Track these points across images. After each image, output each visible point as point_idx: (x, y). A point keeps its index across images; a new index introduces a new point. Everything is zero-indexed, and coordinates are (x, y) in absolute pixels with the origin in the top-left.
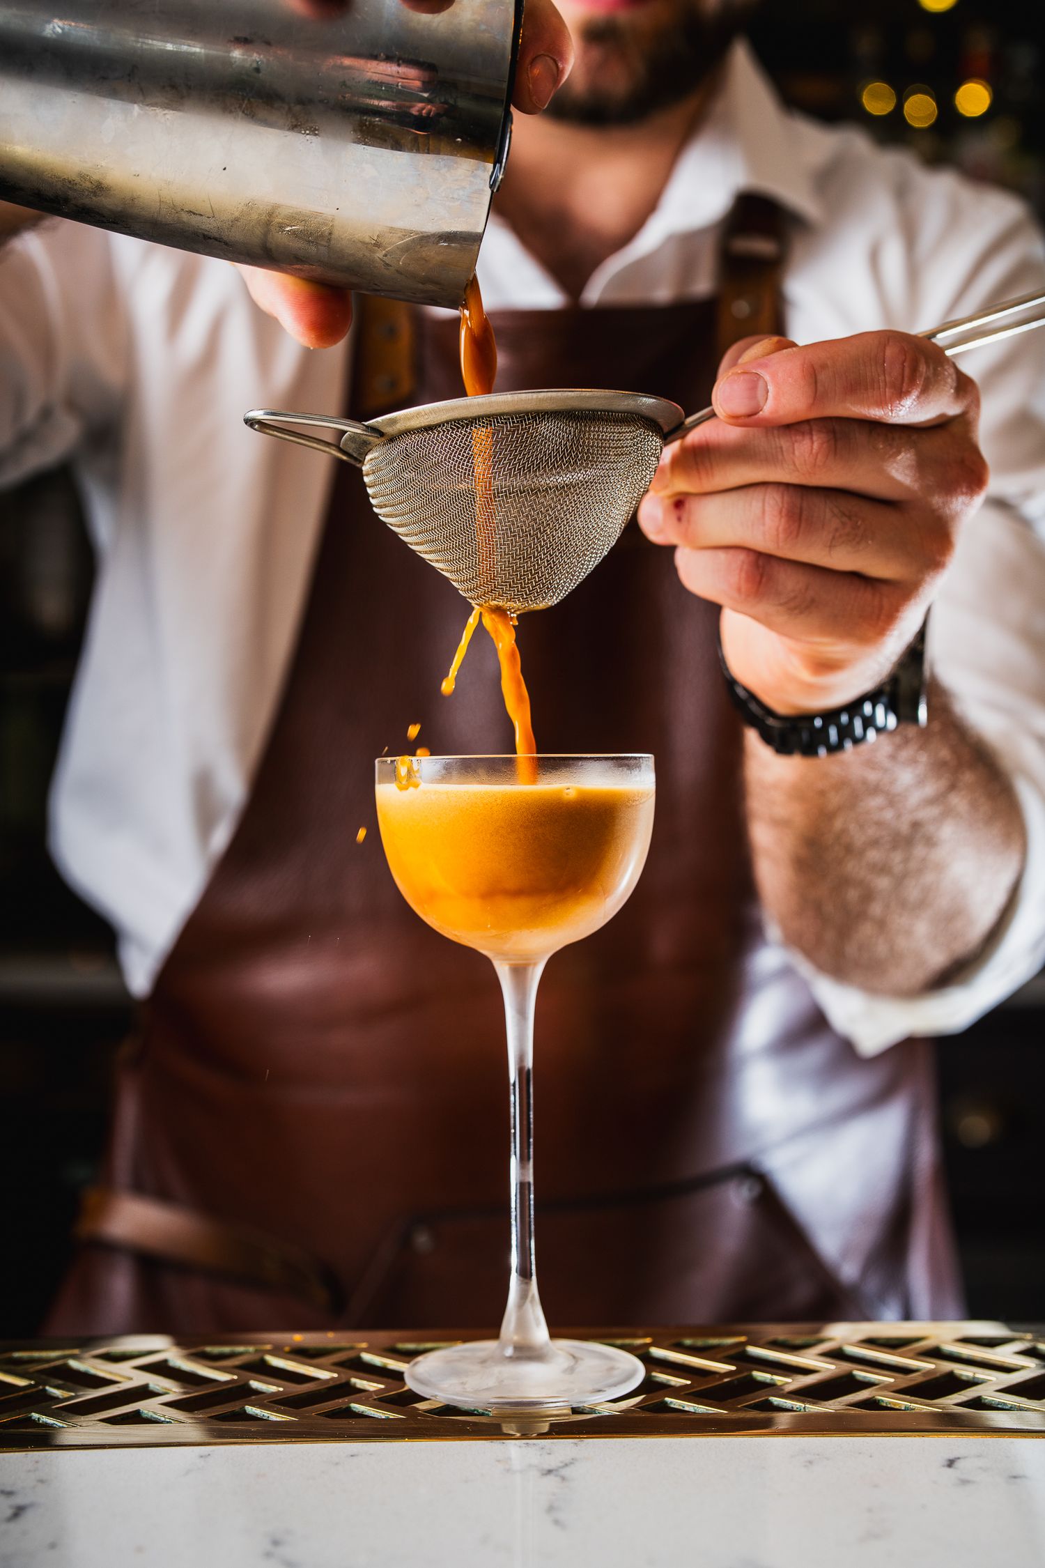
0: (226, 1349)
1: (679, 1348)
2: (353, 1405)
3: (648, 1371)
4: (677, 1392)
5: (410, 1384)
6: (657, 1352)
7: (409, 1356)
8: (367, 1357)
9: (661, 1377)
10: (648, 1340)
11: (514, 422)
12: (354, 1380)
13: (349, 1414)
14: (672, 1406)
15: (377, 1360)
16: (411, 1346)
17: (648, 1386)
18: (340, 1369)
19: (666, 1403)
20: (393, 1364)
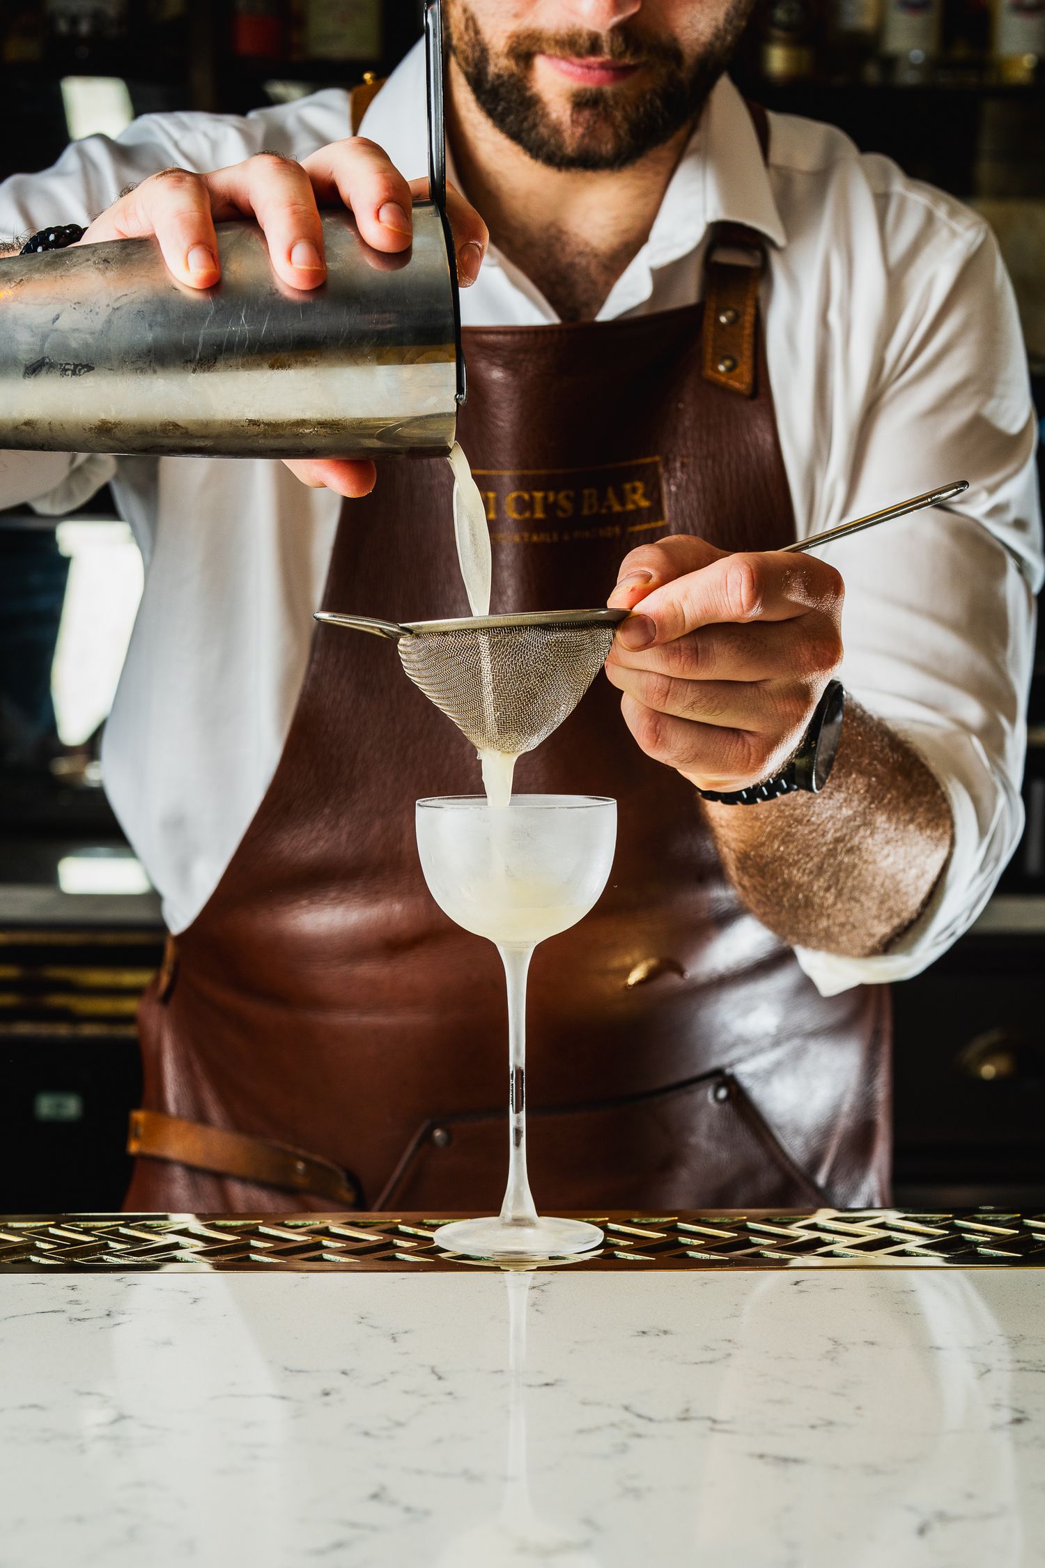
0: (300, 1223)
1: (629, 1223)
2: (397, 1254)
3: (605, 1237)
4: (624, 1249)
5: (438, 1243)
6: (612, 1226)
7: (434, 1228)
8: (402, 1228)
9: (614, 1240)
10: (607, 1219)
11: (505, 633)
12: (395, 1241)
13: (394, 1258)
14: (619, 1256)
15: (410, 1230)
16: (434, 1222)
17: (604, 1245)
18: (383, 1234)
19: (615, 1255)
20: (422, 1233)
